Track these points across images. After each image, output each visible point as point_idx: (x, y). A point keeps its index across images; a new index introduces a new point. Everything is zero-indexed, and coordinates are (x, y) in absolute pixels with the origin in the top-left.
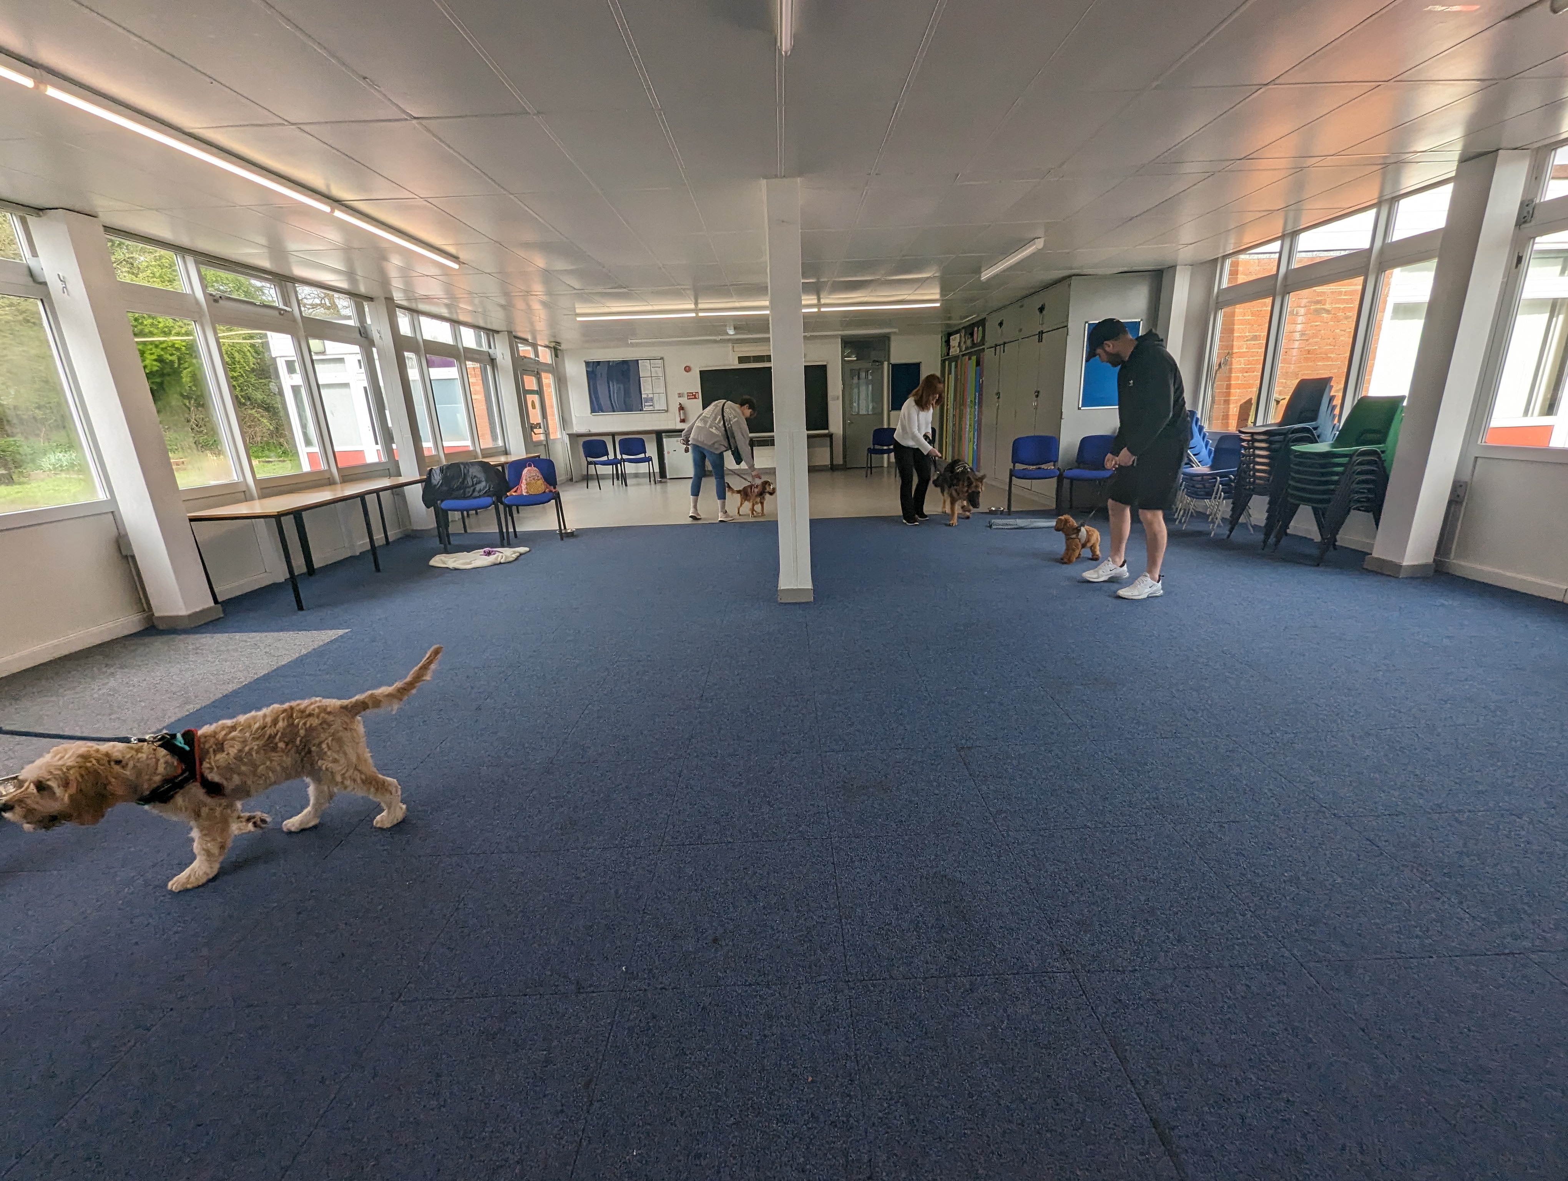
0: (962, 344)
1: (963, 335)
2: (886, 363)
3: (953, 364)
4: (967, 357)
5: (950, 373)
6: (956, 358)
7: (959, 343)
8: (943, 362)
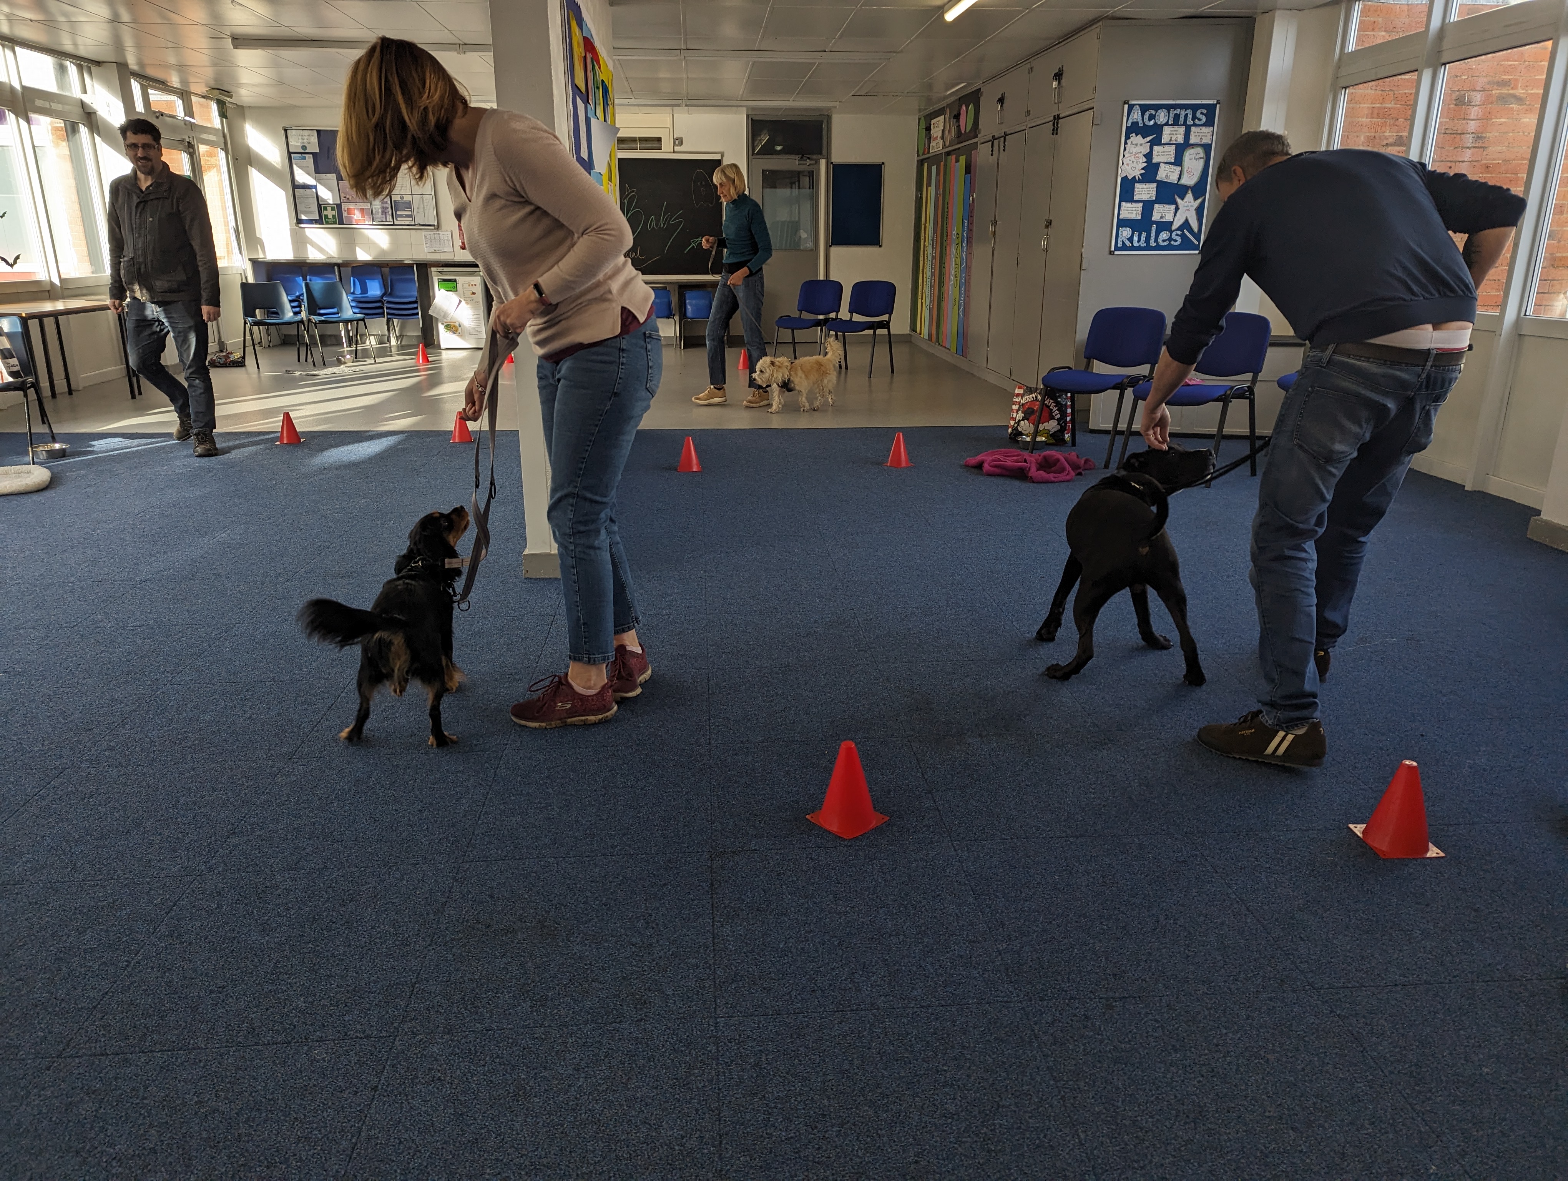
0: (946, 132)
1: (947, 116)
2: (823, 162)
3: (934, 168)
4: (954, 157)
5: (929, 184)
6: (936, 159)
7: (943, 131)
8: (921, 163)
